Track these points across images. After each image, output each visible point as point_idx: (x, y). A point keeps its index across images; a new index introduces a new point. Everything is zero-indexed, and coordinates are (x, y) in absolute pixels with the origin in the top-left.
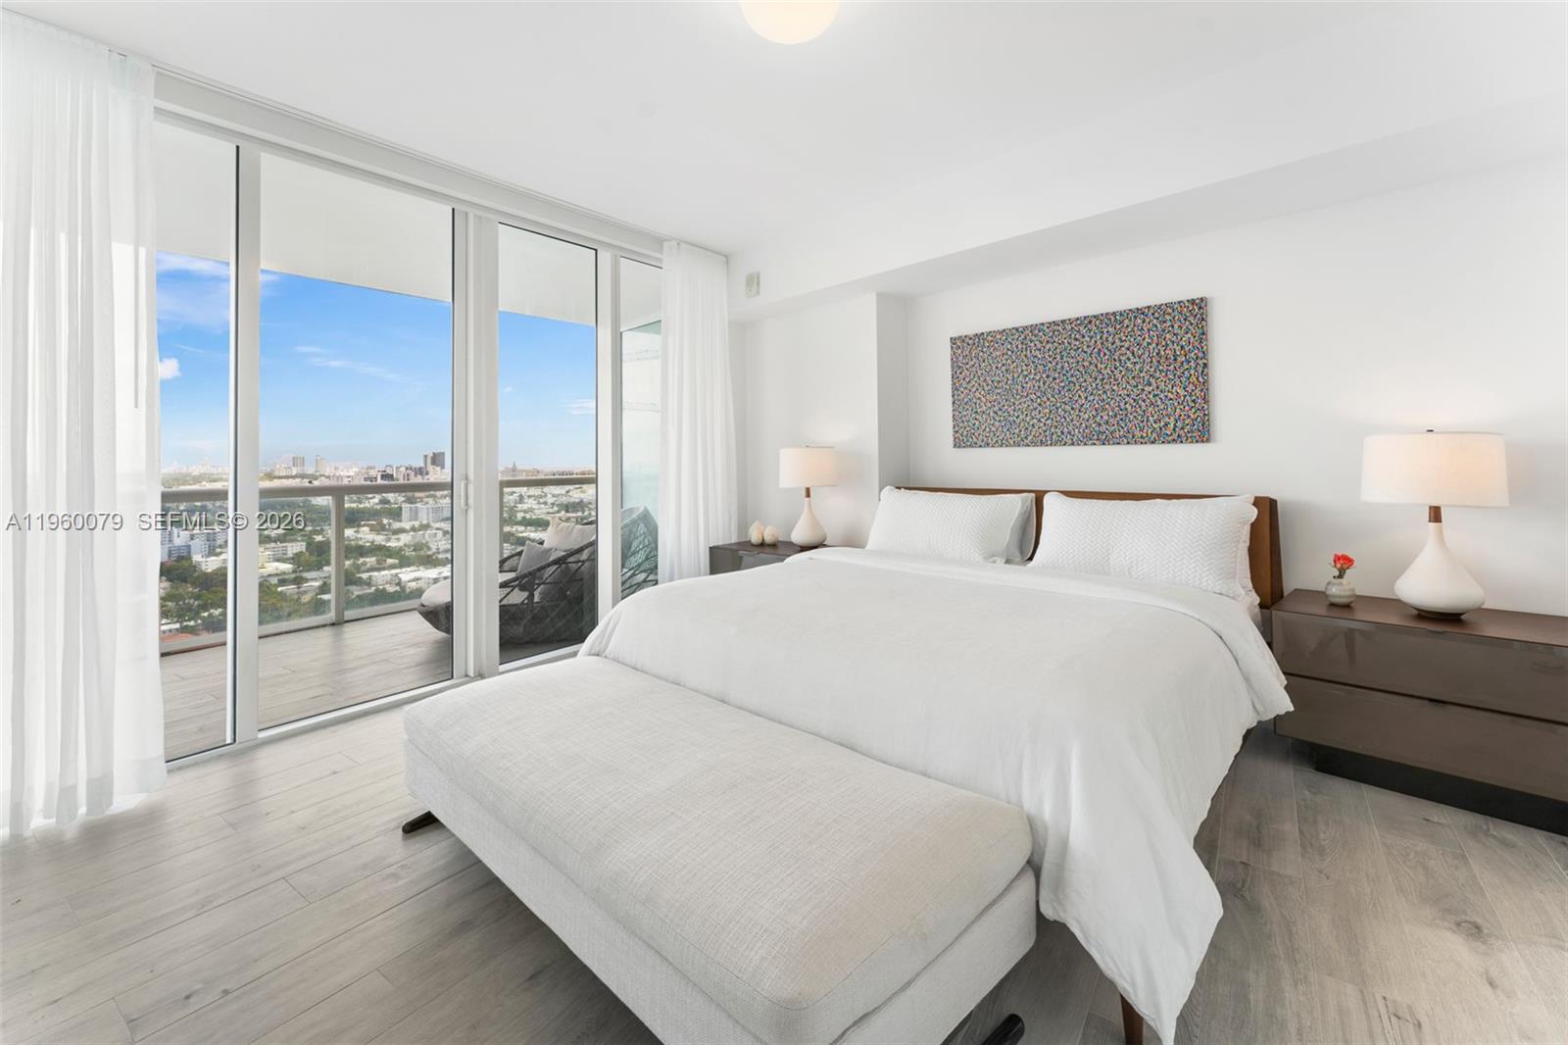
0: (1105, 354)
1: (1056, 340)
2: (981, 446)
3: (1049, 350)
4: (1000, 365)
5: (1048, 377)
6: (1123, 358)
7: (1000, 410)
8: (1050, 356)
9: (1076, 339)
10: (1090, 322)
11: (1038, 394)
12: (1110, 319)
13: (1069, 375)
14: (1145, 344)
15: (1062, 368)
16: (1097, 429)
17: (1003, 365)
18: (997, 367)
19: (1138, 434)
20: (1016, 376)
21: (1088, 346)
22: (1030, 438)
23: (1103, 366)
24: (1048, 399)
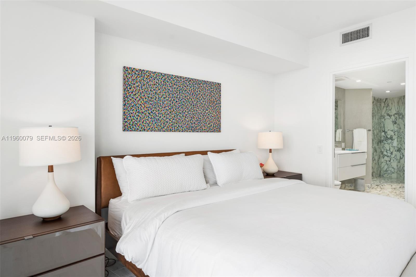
0: (194, 96)
1: (178, 84)
2: (141, 131)
3: (175, 88)
4: (152, 89)
5: (174, 100)
6: (200, 98)
7: (152, 112)
8: (175, 91)
9: (185, 86)
10: (190, 81)
11: (170, 107)
12: (196, 82)
13: (182, 101)
14: (206, 95)
15: (180, 97)
16: (191, 125)
17: (154, 90)
18: (151, 90)
19: (204, 128)
20: (160, 96)
21: (189, 91)
22: (165, 128)
23: (194, 100)
24: (174, 111)
